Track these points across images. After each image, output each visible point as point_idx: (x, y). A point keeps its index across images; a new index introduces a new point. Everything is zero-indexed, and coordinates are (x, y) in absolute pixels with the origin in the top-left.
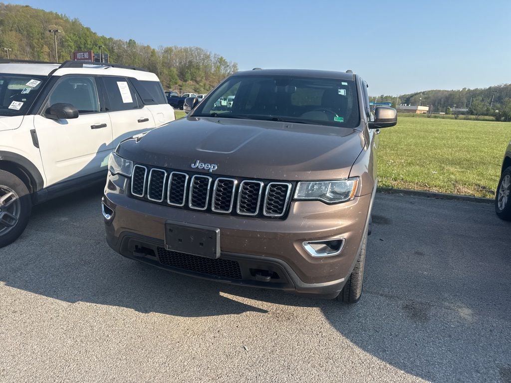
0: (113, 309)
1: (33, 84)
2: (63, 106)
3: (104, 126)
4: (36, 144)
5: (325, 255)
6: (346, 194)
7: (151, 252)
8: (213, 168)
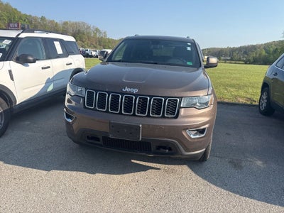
0: (74, 173)
1: (7, 42)
2: (27, 56)
3: (49, 67)
4: (12, 78)
5: (198, 136)
6: (206, 103)
7: (98, 139)
8: (135, 91)
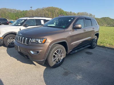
1: (23, 21)
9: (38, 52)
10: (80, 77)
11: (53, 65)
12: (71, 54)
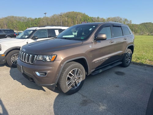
1: (31, 32)
2: (35, 37)
5: (42, 76)
9: (46, 73)
10: (104, 107)
11: (67, 91)
12: (93, 76)
